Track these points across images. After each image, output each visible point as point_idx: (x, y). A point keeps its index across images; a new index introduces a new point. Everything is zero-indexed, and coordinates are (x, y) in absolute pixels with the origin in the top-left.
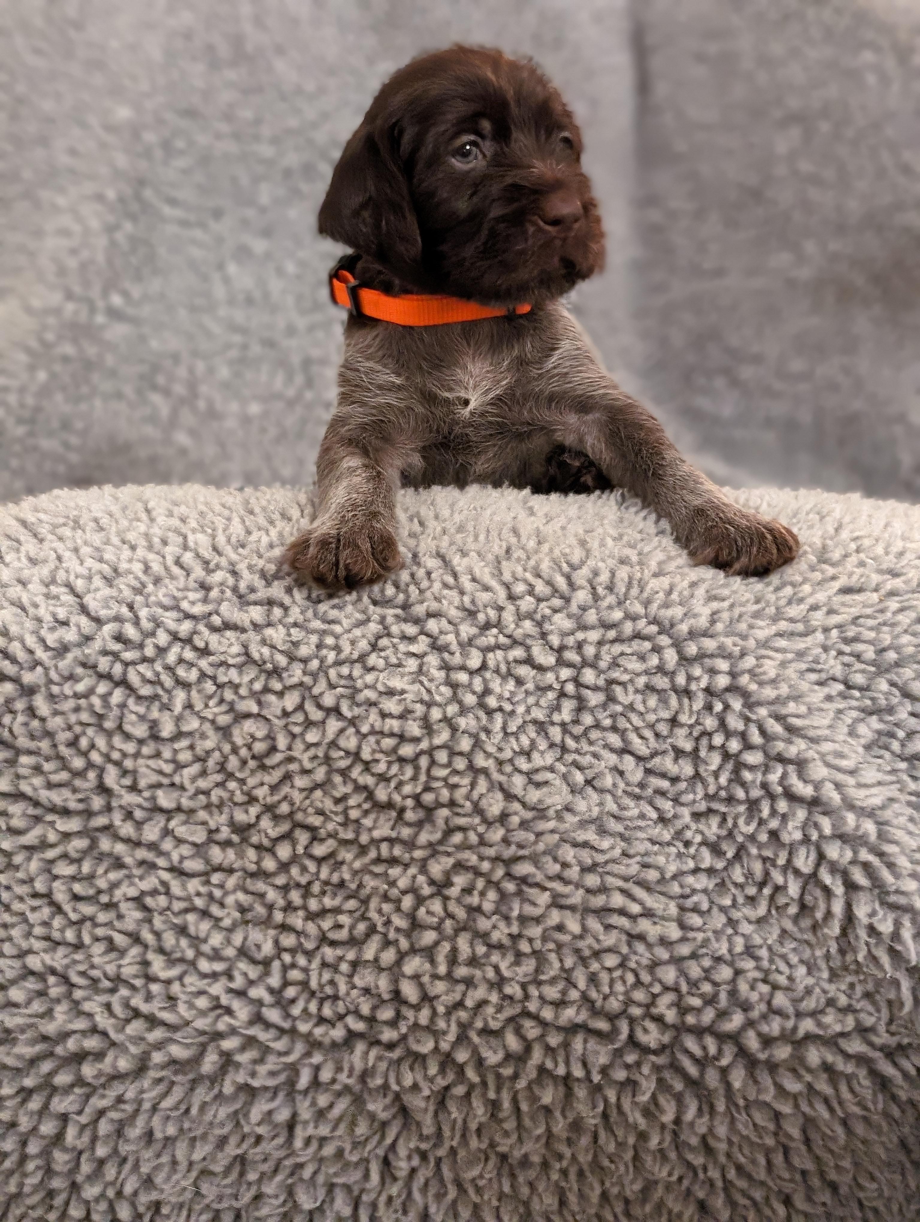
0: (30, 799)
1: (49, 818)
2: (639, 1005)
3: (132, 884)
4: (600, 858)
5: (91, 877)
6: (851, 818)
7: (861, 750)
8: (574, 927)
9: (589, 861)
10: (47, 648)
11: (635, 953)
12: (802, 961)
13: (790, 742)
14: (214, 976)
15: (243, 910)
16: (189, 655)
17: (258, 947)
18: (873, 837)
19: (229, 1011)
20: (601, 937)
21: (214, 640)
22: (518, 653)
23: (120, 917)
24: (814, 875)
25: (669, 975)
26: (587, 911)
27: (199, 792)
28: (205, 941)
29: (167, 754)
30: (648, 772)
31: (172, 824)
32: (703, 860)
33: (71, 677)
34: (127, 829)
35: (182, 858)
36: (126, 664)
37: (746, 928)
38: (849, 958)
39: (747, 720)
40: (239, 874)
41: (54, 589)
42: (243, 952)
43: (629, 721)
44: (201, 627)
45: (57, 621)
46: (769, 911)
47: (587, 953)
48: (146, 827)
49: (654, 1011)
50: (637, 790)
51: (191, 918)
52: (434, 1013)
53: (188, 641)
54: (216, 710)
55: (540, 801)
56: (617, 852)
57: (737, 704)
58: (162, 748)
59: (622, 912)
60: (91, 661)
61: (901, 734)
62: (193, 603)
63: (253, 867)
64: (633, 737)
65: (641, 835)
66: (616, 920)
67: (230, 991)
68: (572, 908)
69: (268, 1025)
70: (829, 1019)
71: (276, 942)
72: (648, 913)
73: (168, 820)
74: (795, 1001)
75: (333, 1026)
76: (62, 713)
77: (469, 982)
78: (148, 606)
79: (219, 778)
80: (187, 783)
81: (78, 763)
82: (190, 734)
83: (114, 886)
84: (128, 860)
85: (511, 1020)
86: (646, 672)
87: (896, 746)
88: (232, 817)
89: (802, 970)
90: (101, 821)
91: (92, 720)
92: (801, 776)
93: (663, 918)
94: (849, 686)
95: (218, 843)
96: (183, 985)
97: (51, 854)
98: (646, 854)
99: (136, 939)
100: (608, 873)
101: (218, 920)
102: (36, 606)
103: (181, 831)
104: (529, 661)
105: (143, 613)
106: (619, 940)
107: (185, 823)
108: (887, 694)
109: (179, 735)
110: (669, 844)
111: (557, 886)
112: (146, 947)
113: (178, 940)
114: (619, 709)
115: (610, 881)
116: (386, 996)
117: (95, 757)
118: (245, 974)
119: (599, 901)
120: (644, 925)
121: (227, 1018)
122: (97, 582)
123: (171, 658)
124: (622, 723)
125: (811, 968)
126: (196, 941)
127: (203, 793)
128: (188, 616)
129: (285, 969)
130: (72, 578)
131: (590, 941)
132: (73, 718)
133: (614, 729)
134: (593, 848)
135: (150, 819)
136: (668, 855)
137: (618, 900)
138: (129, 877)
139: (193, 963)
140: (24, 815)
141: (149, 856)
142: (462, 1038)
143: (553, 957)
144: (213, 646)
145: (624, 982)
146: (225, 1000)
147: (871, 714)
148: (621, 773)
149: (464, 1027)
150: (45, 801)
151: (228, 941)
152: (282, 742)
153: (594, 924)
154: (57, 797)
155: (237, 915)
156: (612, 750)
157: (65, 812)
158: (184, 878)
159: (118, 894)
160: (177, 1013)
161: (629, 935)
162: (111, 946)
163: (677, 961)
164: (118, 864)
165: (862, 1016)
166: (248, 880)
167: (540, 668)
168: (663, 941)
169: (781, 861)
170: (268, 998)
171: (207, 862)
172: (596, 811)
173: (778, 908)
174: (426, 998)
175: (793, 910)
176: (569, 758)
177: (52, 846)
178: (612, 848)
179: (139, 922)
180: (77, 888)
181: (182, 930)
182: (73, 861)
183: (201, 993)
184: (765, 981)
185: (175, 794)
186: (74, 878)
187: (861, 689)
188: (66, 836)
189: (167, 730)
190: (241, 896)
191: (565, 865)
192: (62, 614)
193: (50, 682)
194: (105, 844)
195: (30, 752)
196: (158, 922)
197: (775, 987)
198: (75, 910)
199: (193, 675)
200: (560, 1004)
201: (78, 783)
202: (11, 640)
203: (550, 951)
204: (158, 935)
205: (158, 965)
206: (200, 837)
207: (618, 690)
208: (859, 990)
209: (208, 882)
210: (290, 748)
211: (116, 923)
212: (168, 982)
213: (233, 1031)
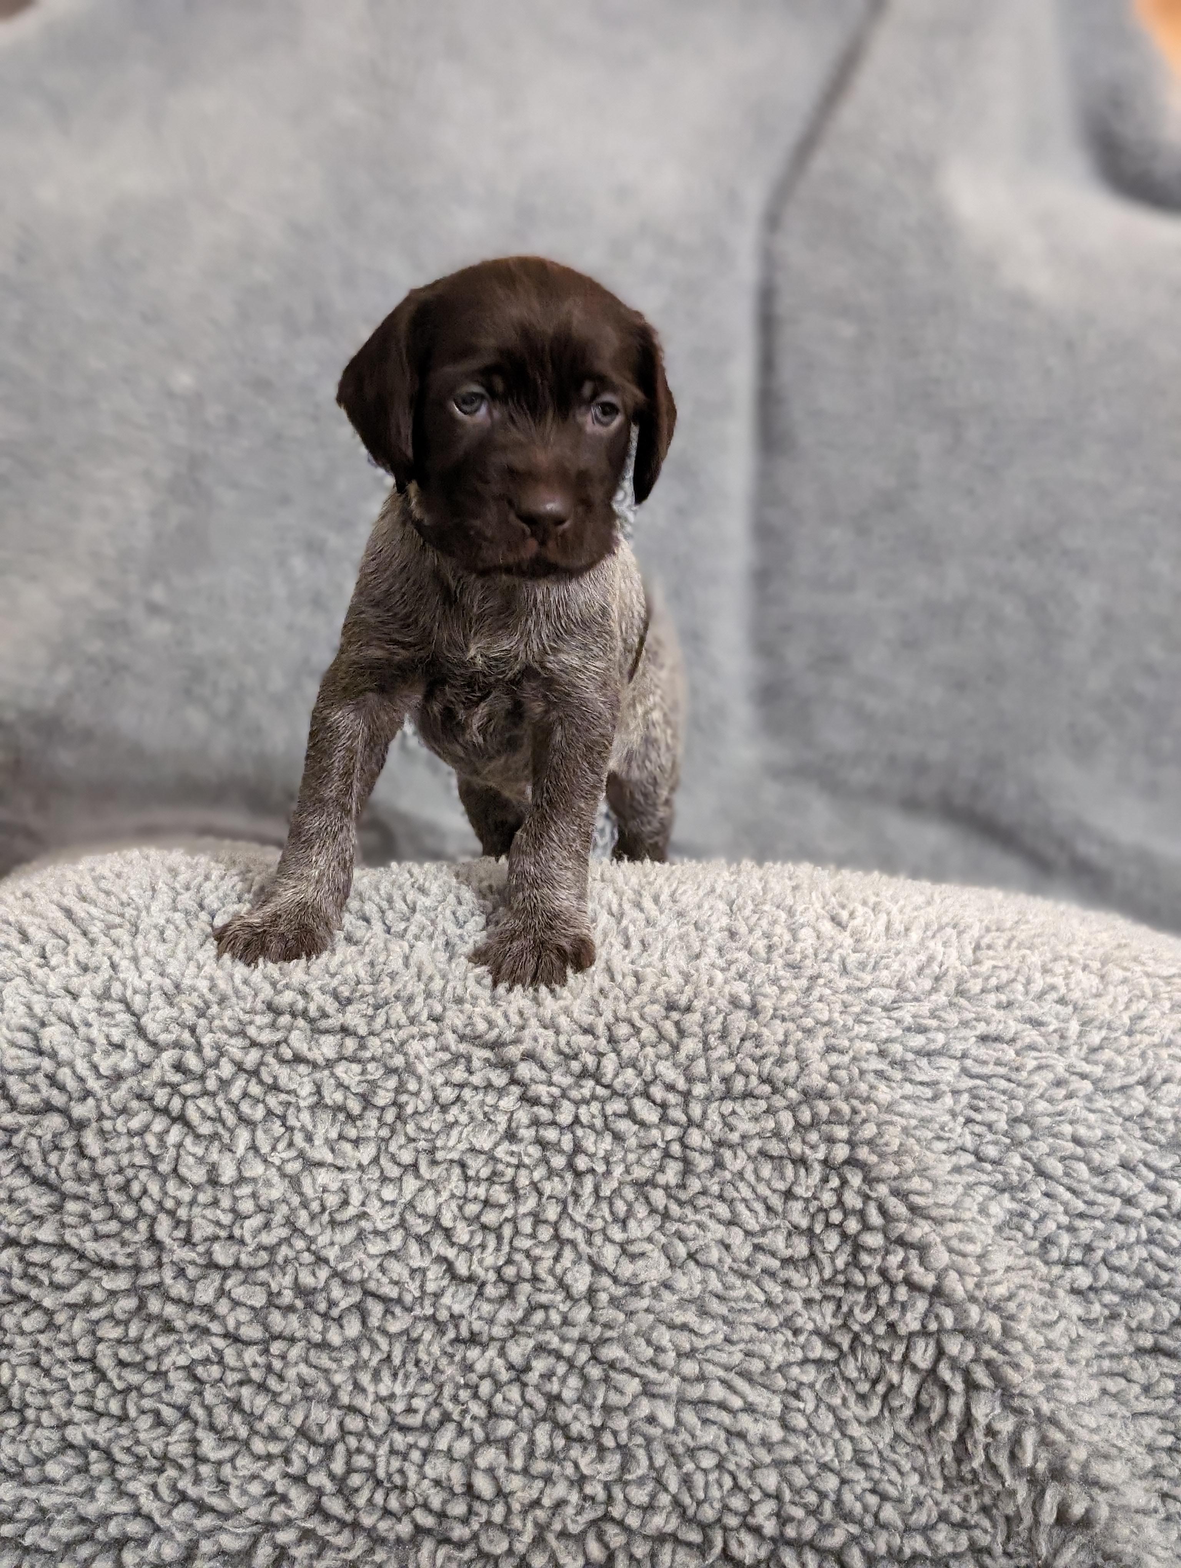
0: (75, 1251)
1: (96, 1273)
2: (736, 1513)
3: (182, 1351)
4: (700, 1344)
5: (138, 1341)
6: (974, 1312)
7: (991, 1231)
8: (667, 1418)
9: (687, 1347)
10: (99, 1076)
11: (734, 1453)
12: (914, 1469)
13: (911, 1223)
14: (269, 1458)
15: (304, 1384)
16: (255, 1089)
17: (321, 1427)
18: (998, 1335)
19: (284, 1499)
20: (698, 1433)
21: (284, 1074)
22: (618, 1106)
23: (168, 1387)
24: (933, 1371)
25: (770, 1480)
26: (682, 1401)
27: (261, 1247)
28: (261, 1418)
29: (226, 1203)
30: (757, 1248)
31: (229, 1284)
32: (813, 1349)
33: (123, 1111)
34: (179, 1289)
35: (239, 1324)
36: (185, 1098)
37: (855, 1430)
38: (965, 1469)
39: (867, 1198)
40: (303, 1343)
41: (109, 1006)
42: (302, 1432)
43: (737, 1189)
44: (270, 1059)
45: (110, 1044)
46: (882, 1411)
47: (680, 1450)
48: (199, 1286)
49: (751, 1520)
50: (744, 1267)
51: (246, 1392)
52: (509, 1511)
53: (255, 1073)
54: (285, 1155)
55: (635, 1275)
56: (720, 1337)
57: (856, 1179)
58: (220, 1196)
59: (722, 1406)
60: (148, 1092)
61: (1034, 1215)
62: (260, 1028)
63: (317, 1338)
64: (741, 1208)
65: (745, 1318)
66: (713, 1413)
67: (286, 1475)
68: (666, 1398)
69: (327, 1517)
70: (941, 1535)
71: (341, 1424)
72: (750, 1409)
73: (225, 1278)
74: (905, 1516)
75: (399, 1520)
76: (114, 1153)
77: (548, 1478)
78: (211, 1031)
79: (284, 1232)
80: (248, 1238)
81: (129, 1212)
82: (254, 1180)
83: (162, 1353)
84: (179, 1324)
85: (593, 1523)
86: (759, 1135)
87: (1029, 1228)
88: (296, 1279)
89: (915, 1478)
90: (151, 1278)
91: (146, 1162)
92: (922, 1262)
93: (764, 1415)
94: (980, 1159)
95: (278, 1307)
96: (234, 1468)
97: (95, 1314)
98: (751, 1340)
99: (185, 1413)
100: (708, 1361)
101: (275, 1395)
102: (88, 1025)
103: (239, 1293)
104: (631, 1115)
105: (207, 1040)
106: (717, 1437)
107: (244, 1282)
108: (1022, 1169)
109: (241, 1180)
110: (775, 1331)
111: (651, 1373)
112: (196, 1423)
113: (230, 1417)
114: (728, 1175)
115: (710, 1369)
116: (458, 1489)
117: (148, 1206)
118: (305, 1459)
119: (696, 1391)
120: (745, 1422)
121: (282, 1508)
122: (157, 999)
123: (235, 1092)
124: (730, 1193)
125: (924, 1476)
126: (250, 1418)
127: (265, 1248)
128: (254, 1044)
129: (349, 1454)
130: (129, 993)
131: (684, 1436)
132: (125, 1160)
133: (721, 1197)
134: (692, 1331)
135: (204, 1277)
136: (775, 1343)
137: (717, 1392)
138: (179, 1342)
139: (246, 1443)
140: (68, 1268)
141: (203, 1320)
142: (539, 1541)
143: (641, 1454)
144: (283, 1081)
145: (721, 1486)
146: (280, 1488)
147: (1003, 1191)
148: (727, 1247)
149: (542, 1529)
150: (91, 1255)
151: (286, 1419)
152: (356, 1197)
153: (689, 1416)
154: (105, 1250)
155: (299, 1391)
156: (719, 1221)
157: (112, 1267)
158: (240, 1345)
159: (167, 1361)
160: (228, 1499)
161: (728, 1431)
162: (159, 1421)
163: (779, 1464)
164: (168, 1328)
165: (977, 1533)
166: (312, 1352)
167: (642, 1124)
168: (765, 1442)
169: (897, 1357)
170: (329, 1486)
171: (266, 1328)
172: (698, 1289)
173: (891, 1410)
174: (501, 1494)
175: (908, 1411)
176: (672, 1227)
177: (98, 1305)
178: (714, 1332)
179: (189, 1395)
180: (124, 1353)
181: (236, 1405)
182: (118, 1323)
183: (254, 1477)
184: (873, 1491)
185: (234, 1249)
186: (119, 1341)
187: (993, 1162)
188: (113, 1294)
189: (228, 1174)
190: (303, 1369)
191: (659, 1349)
192: (116, 1035)
193: (101, 1117)
194: (154, 1305)
195: (77, 1198)
196: (209, 1395)
197: (884, 1497)
198: (120, 1377)
199: (259, 1113)
200: (649, 1508)
201: (127, 1234)
202: (59, 1065)
203: (639, 1446)
204: (209, 1410)
205: (208, 1445)
206: (259, 1299)
207: (727, 1154)
208: (974, 1504)
209: (266, 1351)
210: (363, 1204)
211: (164, 1395)
212: (219, 1463)
213: (289, 1522)
